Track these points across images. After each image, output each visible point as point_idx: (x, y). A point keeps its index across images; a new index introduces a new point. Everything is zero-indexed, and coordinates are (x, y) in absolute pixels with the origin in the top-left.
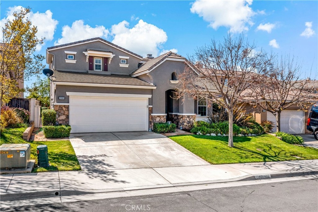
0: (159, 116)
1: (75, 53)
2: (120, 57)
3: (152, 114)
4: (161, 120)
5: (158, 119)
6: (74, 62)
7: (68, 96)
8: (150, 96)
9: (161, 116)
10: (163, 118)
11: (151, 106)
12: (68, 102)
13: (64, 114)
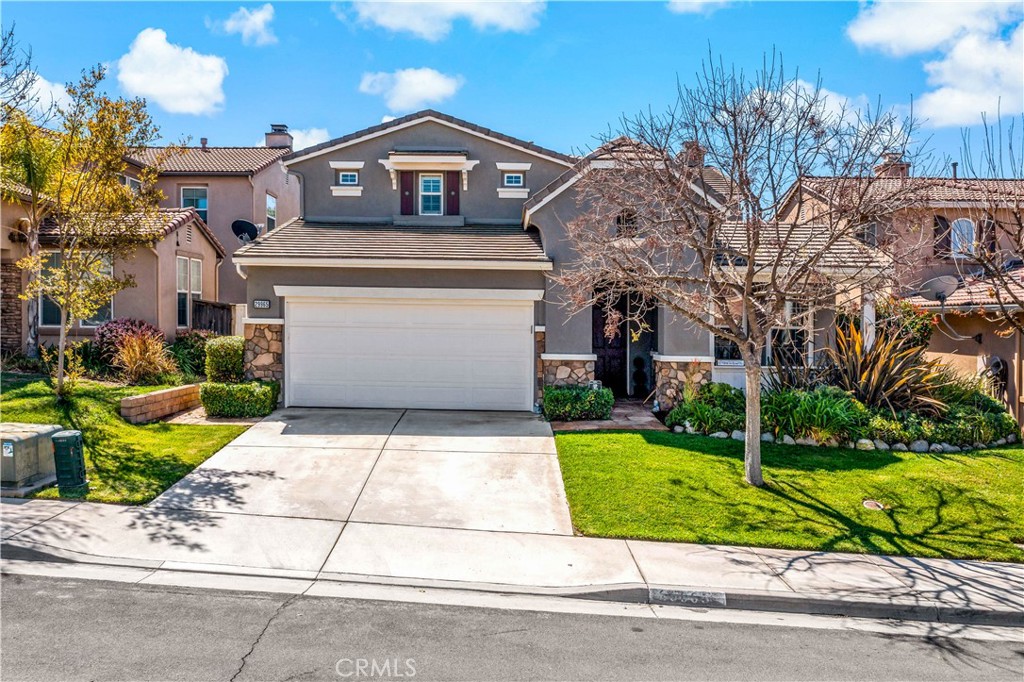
0: (566, 363)
1: (360, 165)
2: (501, 166)
3: (544, 357)
4: (574, 376)
5: (563, 373)
6: (357, 192)
7: (282, 299)
8: (538, 295)
9: (575, 364)
10: (583, 370)
11: (542, 329)
12: (282, 316)
13: (268, 351)
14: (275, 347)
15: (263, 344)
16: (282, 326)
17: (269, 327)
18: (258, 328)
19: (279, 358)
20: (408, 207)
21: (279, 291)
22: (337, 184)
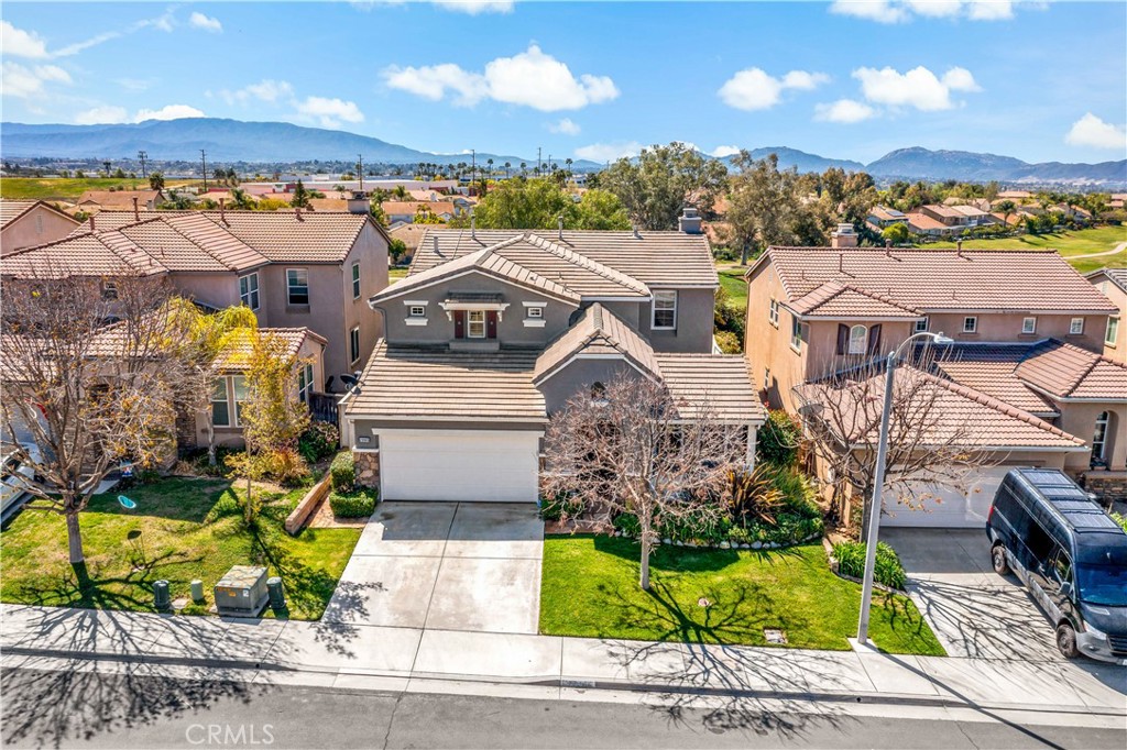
1: (426, 303)
2: (525, 304)
6: (423, 322)
7: (377, 436)
11: (543, 455)
12: (377, 447)
13: (370, 468)
14: (374, 466)
15: (366, 464)
16: (378, 454)
17: (370, 454)
18: (362, 454)
19: (377, 473)
20: (460, 334)
21: (375, 431)
22: (409, 316)
